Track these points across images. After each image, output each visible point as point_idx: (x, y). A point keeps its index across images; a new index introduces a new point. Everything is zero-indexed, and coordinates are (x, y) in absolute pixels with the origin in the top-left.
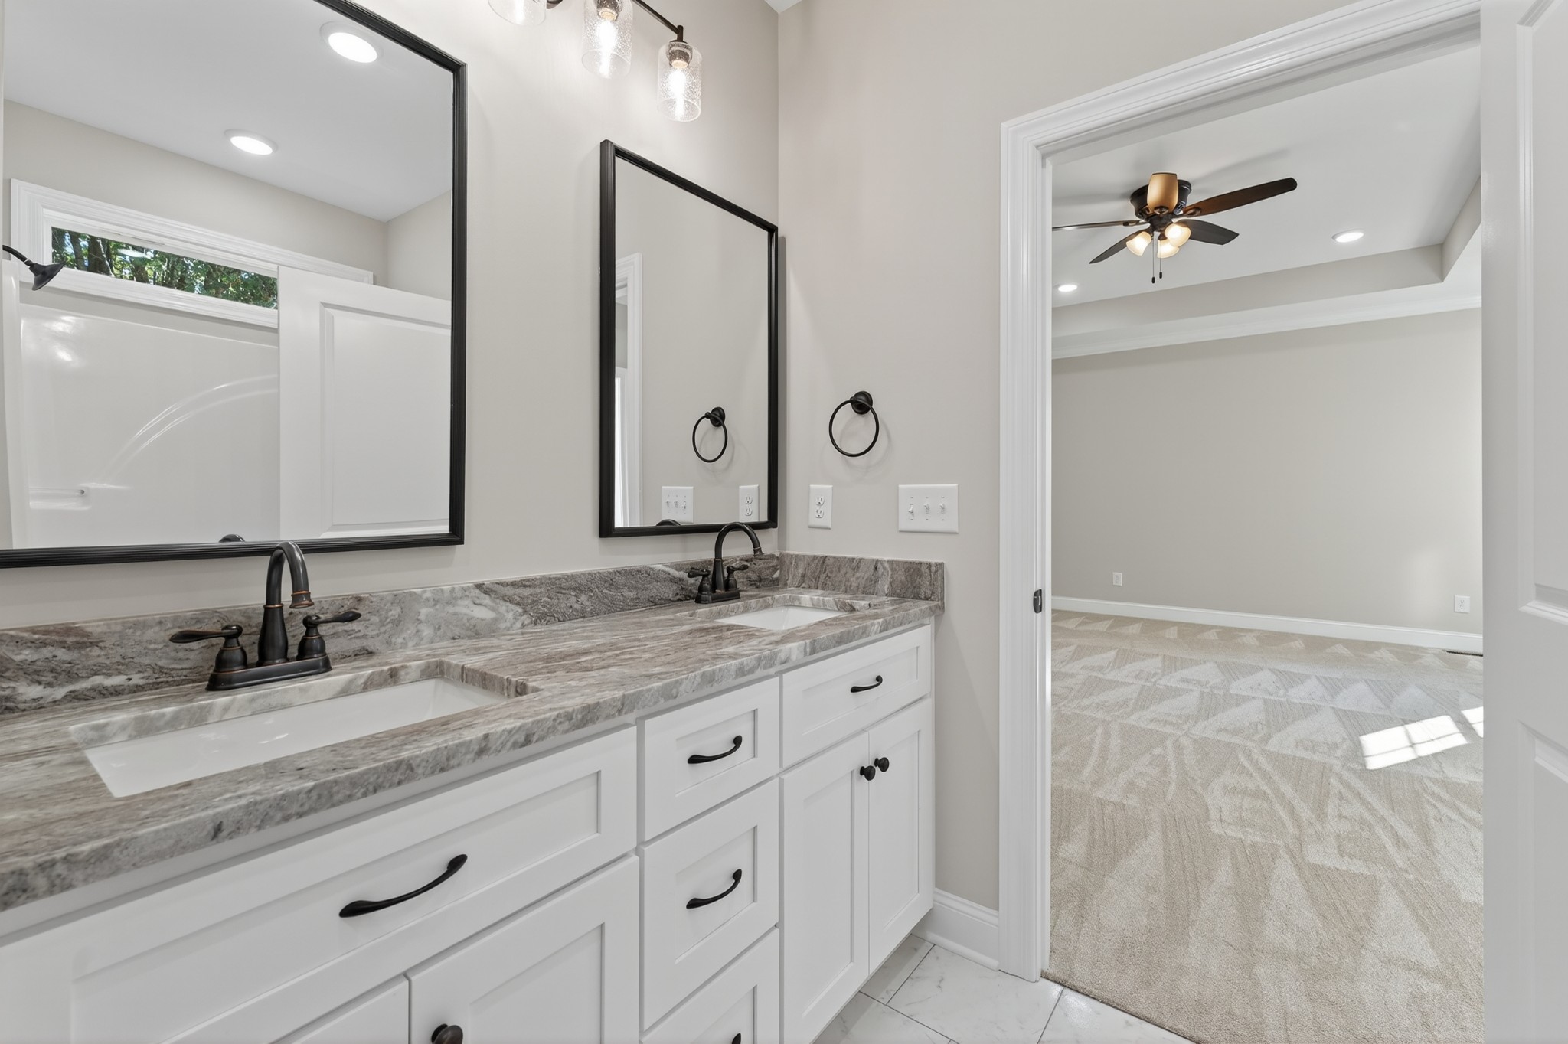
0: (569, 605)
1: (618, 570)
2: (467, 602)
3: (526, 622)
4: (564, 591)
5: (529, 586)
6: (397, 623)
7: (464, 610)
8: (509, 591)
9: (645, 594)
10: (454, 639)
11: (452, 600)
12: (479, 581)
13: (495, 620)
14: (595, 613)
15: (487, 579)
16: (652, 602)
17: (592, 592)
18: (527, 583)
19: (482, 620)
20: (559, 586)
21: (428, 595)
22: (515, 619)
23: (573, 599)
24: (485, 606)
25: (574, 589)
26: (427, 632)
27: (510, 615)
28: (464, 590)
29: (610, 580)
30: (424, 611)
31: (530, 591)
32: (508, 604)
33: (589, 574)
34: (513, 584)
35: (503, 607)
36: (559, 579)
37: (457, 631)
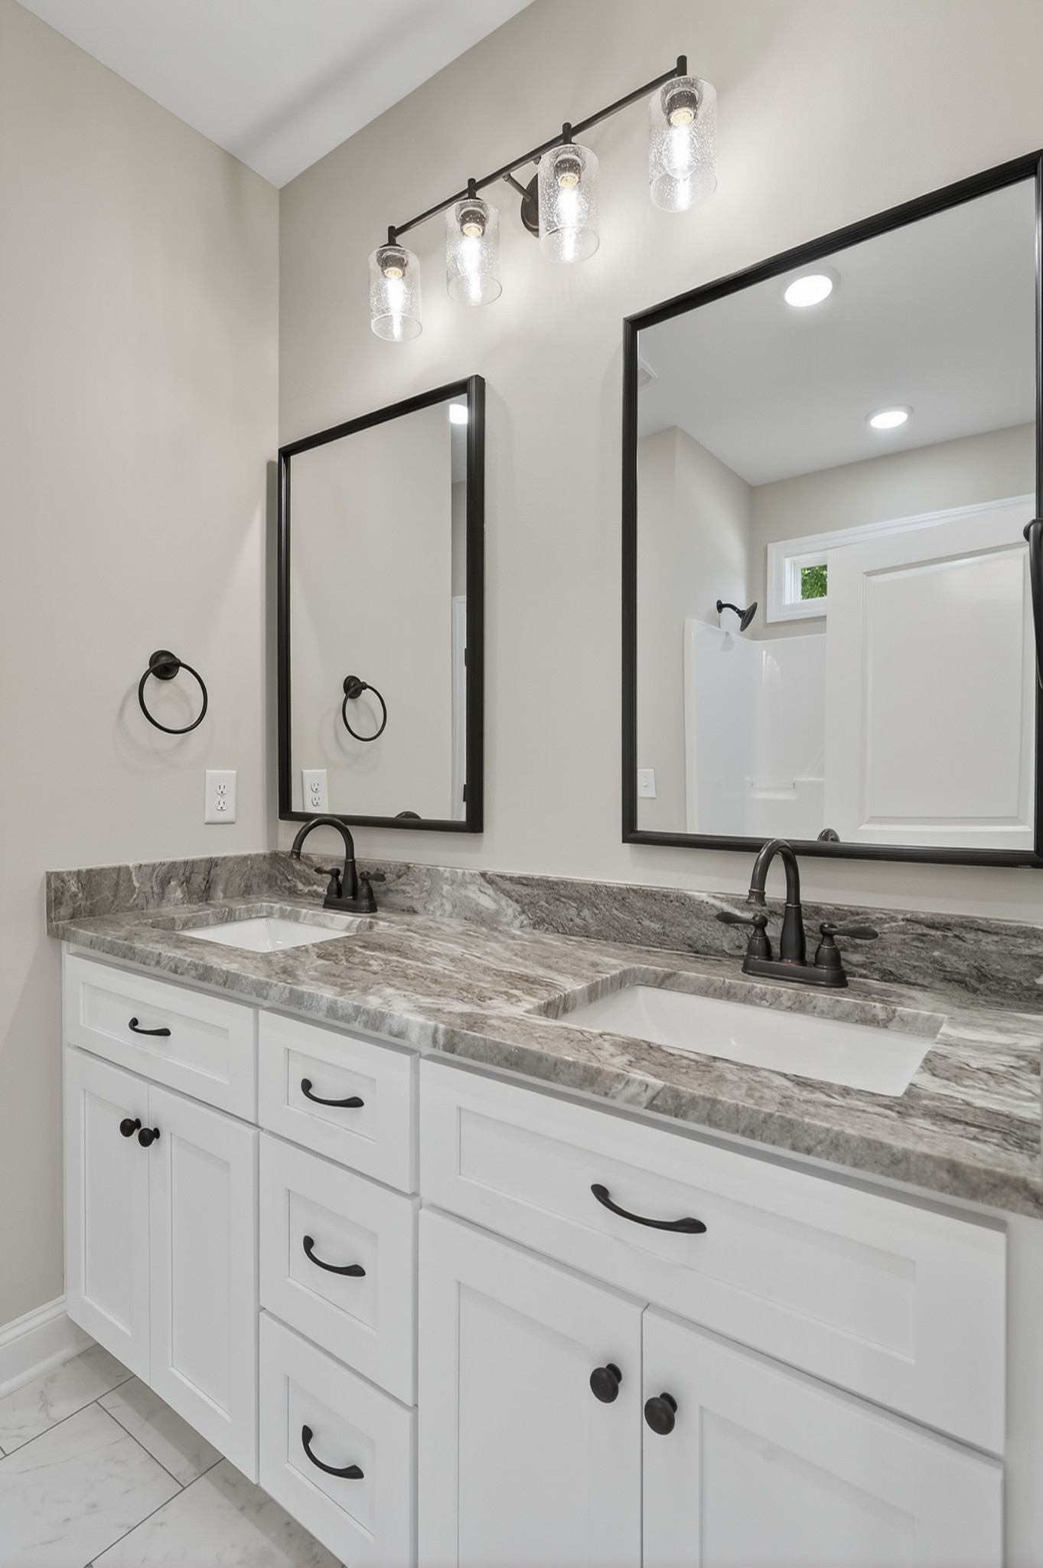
0: (569, 917)
1: (634, 887)
2: (474, 888)
3: (525, 922)
4: (563, 899)
5: (526, 885)
6: (429, 892)
7: (472, 895)
8: (508, 886)
9: (676, 932)
10: (466, 919)
11: (464, 884)
12: (483, 869)
13: (497, 912)
14: (600, 936)
15: (492, 870)
16: (690, 946)
17: (597, 909)
18: (525, 882)
19: (487, 908)
20: (556, 890)
21: (447, 874)
22: (515, 917)
23: (573, 912)
24: (489, 896)
25: (574, 900)
26: (448, 907)
27: (510, 911)
28: (473, 876)
29: (622, 897)
30: (446, 887)
31: (528, 890)
32: (508, 898)
33: (593, 885)
34: (511, 879)
35: (504, 901)
36: (557, 884)
37: (469, 914)
